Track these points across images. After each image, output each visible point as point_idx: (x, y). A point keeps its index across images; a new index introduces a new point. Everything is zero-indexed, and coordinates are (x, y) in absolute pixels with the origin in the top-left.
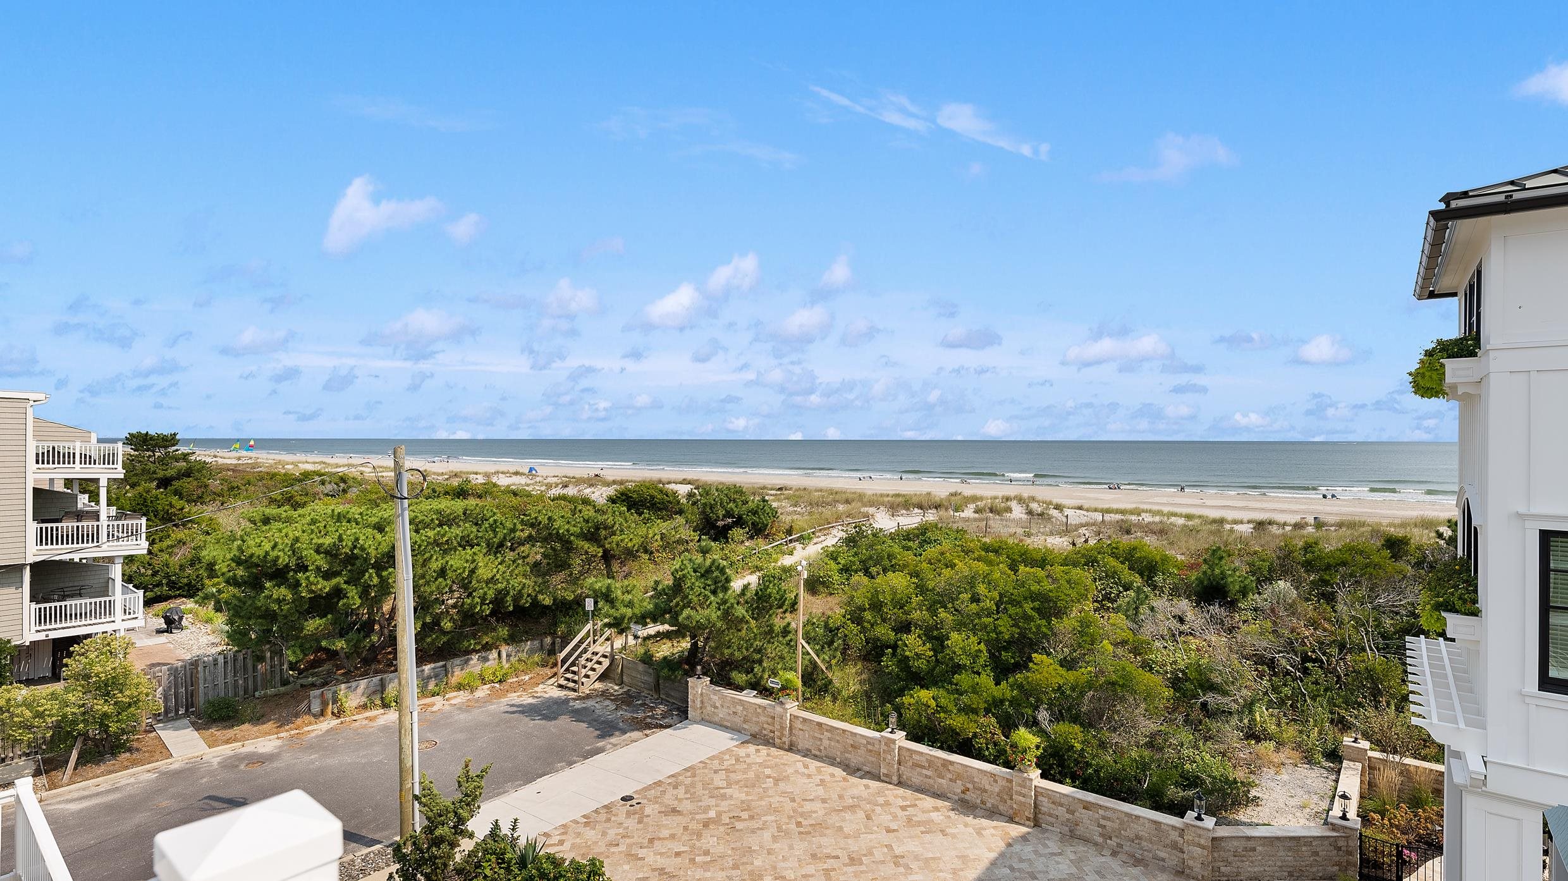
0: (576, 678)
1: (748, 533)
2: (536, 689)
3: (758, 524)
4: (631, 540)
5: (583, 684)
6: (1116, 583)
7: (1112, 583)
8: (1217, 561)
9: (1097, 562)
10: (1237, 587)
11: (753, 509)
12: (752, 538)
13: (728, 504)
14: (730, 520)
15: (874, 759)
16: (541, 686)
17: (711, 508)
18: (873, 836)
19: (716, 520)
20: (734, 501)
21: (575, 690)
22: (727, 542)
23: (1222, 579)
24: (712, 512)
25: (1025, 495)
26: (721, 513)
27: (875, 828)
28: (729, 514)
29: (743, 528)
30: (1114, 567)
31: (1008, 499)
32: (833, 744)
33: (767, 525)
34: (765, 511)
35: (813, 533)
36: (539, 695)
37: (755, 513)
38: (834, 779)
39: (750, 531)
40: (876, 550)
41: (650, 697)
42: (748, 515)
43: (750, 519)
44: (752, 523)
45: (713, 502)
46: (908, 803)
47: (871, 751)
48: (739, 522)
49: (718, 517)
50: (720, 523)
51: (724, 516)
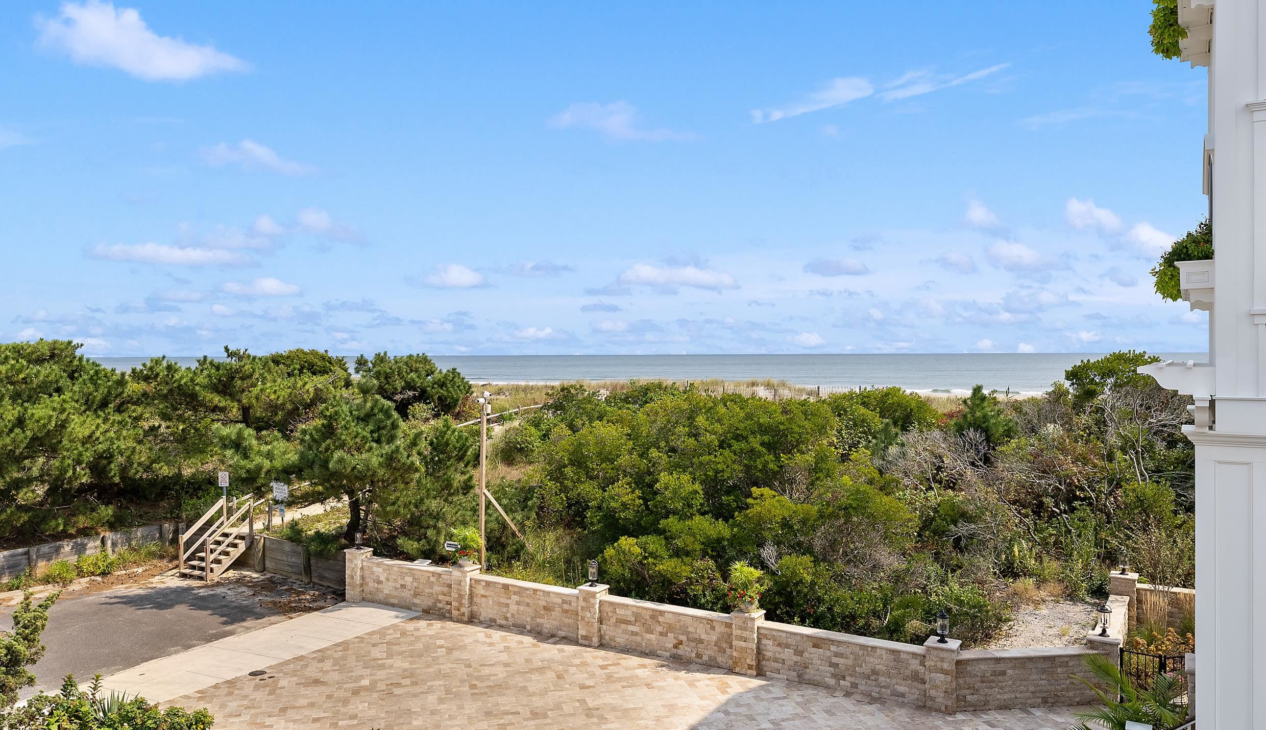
0: (203, 564)
1: (433, 410)
2: (151, 580)
3: (446, 398)
4: (275, 392)
5: (212, 570)
6: (864, 432)
7: (860, 433)
8: (977, 403)
10: (1001, 430)
11: (439, 380)
12: (437, 416)
13: (408, 374)
14: (411, 393)
15: (570, 621)
16: (157, 577)
17: (386, 378)
18: (564, 693)
19: (393, 394)
20: (416, 371)
21: (201, 578)
22: (408, 418)
23: (984, 422)
24: (388, 383)
25: (775, 381)
26: (399, 384)
27: (567, 686)
28: (409, 386)
29: (427, 404)
30: (863, 415)
31: (753, 384)
32: (522, 608)
33: (457, 400)
34: (455, 383)
35: (516, 413)
36: (154, 585)
37: (442, 385)
38: (522, 646)
39: (436, 407)
41: (299, 583)
42: (433, 388)
43: (436, 392)
44: (439, 398)
45: (388, 371)
46: (610, 662)
47: (566, 611)
48: (423, 396)
49: (396, 389)
50: (398, 397)
51: (403, 388)
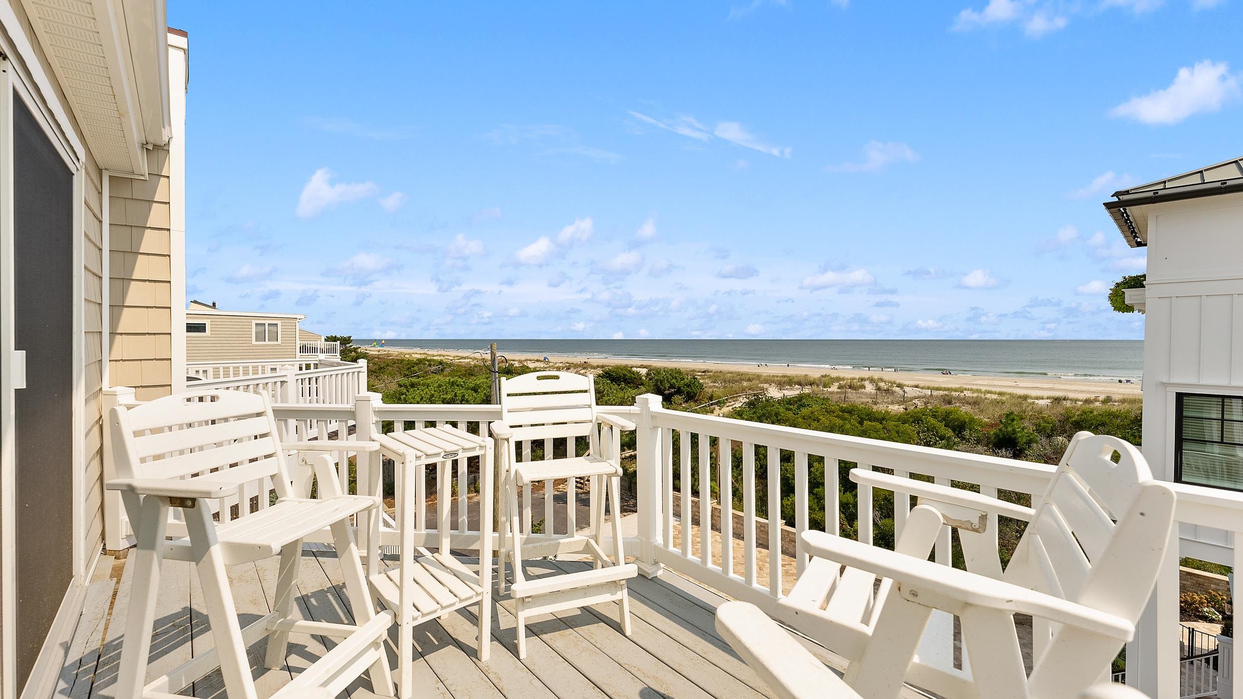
0: (582, 481)
1: (684, 399)
2: (559, 487)
3: (691, 393)
4: (614, 400)
5: (586, 485)
6: (934, 435)
7: (931, 435)
8: (1009, 422)
9: (922, 421)
10: (1024, 440)
11: (687, 383)
12: (686, 402)
13: (671, 380)
14: (673, 390)
15: (764, 536)
16: (561, 485)
17: (661, 383)
18: (764, 579)
19: (664, 390)
20: (676, 378)
21: (581, 489)
22: (671, 403)
23: (1013, 434)
24: (662, 385)
25: (876, 377)
26: (667, 385)
27: (765, 575)
28: (672, 386)
29: (681, 395)
30: (933, 424)
31: (863, 380)
32: (739, 526)
33: (697, 394)
34: (695, 385)
35: (727, 399)
36: (561, 490)
37: (689, 386)
38: (739, 547)
39: (685, 397)
40: (767, 410)
41: (626, 495)
42: (684, 387)
43: (686, 389)
44: (687, 392)
45: (662, 379)
46: (786, 563)
47: (763, 531)
48: (679, 391)
49: (666, 388)
50: (667, 392)
51: (669, 388)
